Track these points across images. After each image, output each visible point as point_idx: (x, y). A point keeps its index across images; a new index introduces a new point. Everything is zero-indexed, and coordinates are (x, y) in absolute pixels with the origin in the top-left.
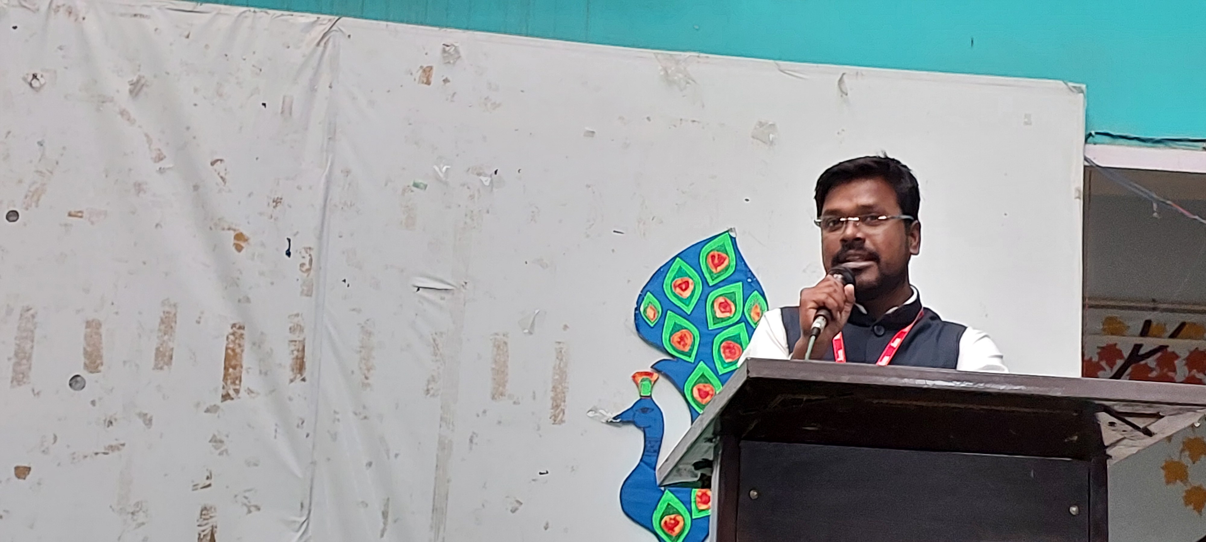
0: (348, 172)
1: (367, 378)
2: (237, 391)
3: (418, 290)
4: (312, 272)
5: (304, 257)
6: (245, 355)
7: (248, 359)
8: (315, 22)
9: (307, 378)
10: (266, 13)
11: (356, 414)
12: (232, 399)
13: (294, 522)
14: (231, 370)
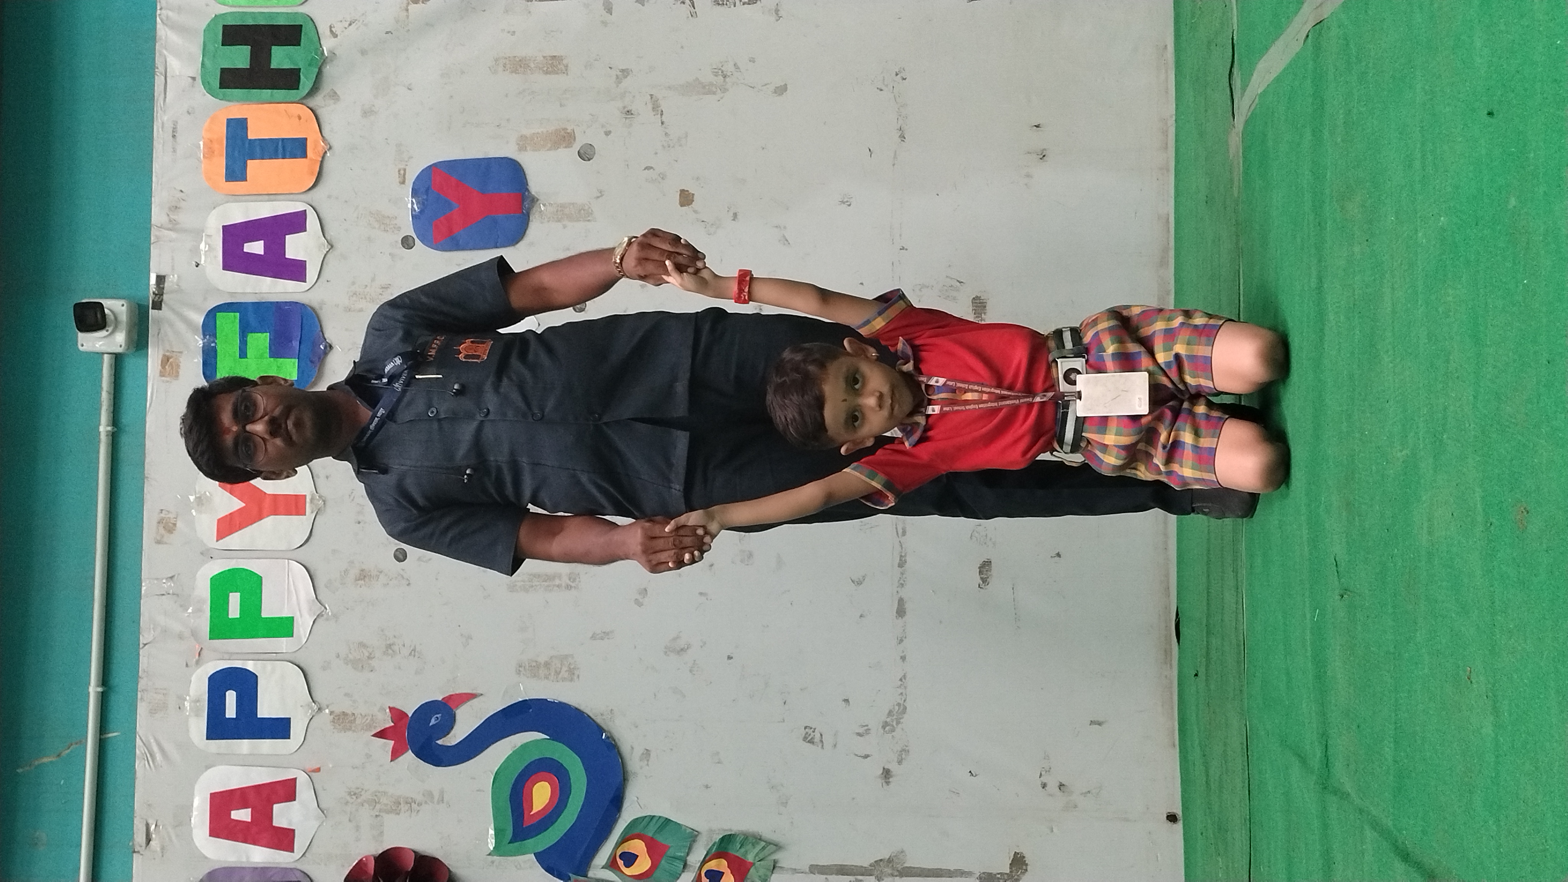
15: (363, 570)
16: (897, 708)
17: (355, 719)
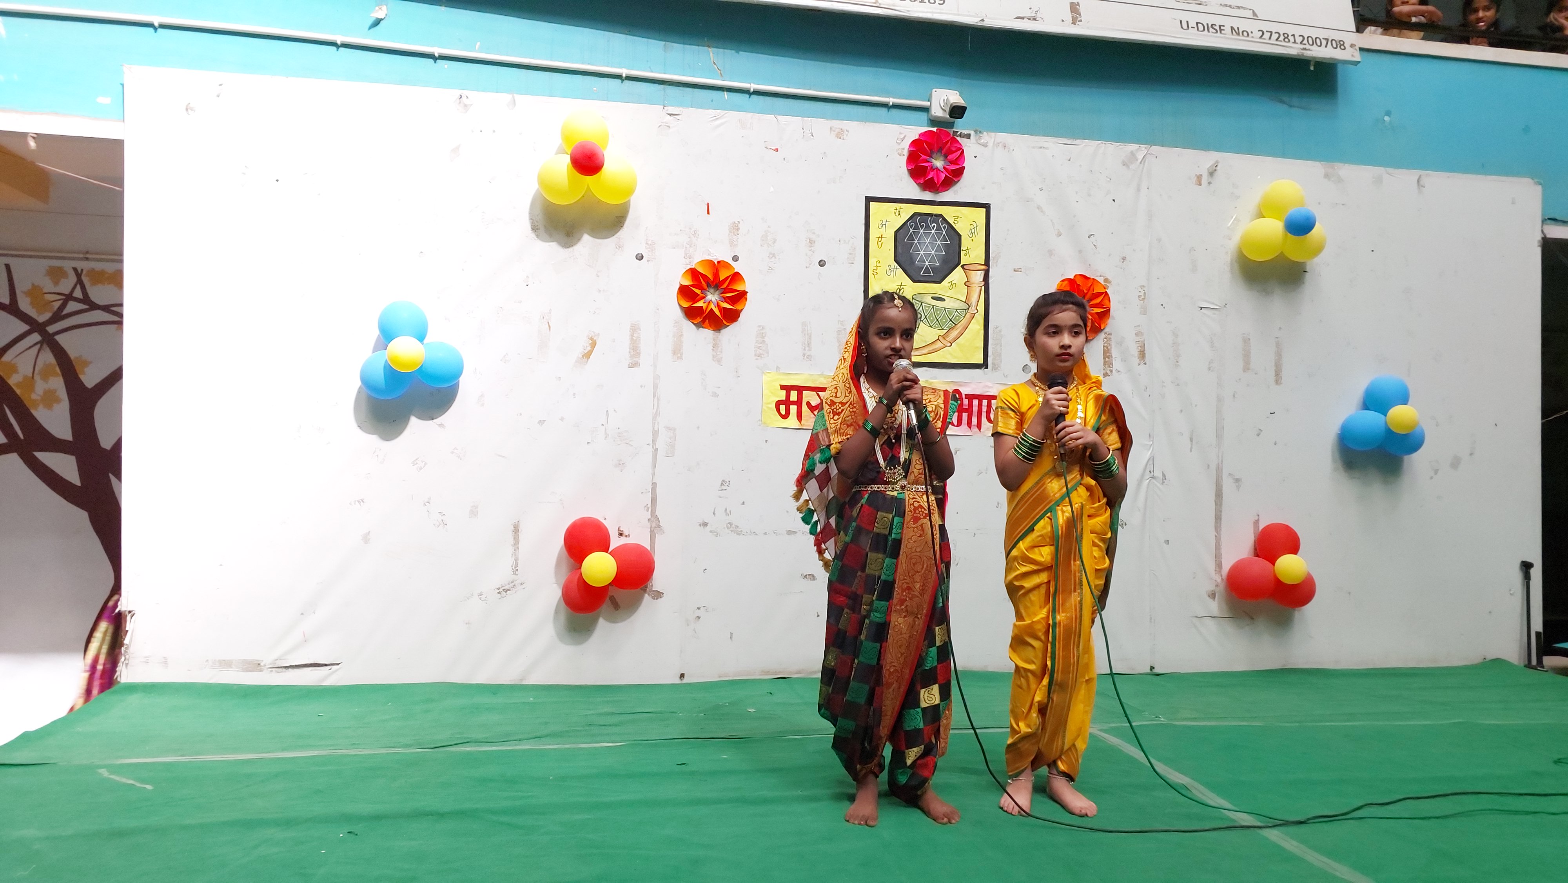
0: (1159, 240)
1: (1177, 362)
2: (1111, 371)
3: (1201, 309)
4: (1146, 300)
5: (1140, 292)
6: (1113, 350)
7: (1115, 353)
8: (1138, 149)
9: (1147, 363)
10: (1111, 144)
11: (1173, 383)
12: (1109, 376)
13: (1148, 444)
14: (1107, 359)
15: (814, 242)
16: (740, 530)
17: (736, 235)
